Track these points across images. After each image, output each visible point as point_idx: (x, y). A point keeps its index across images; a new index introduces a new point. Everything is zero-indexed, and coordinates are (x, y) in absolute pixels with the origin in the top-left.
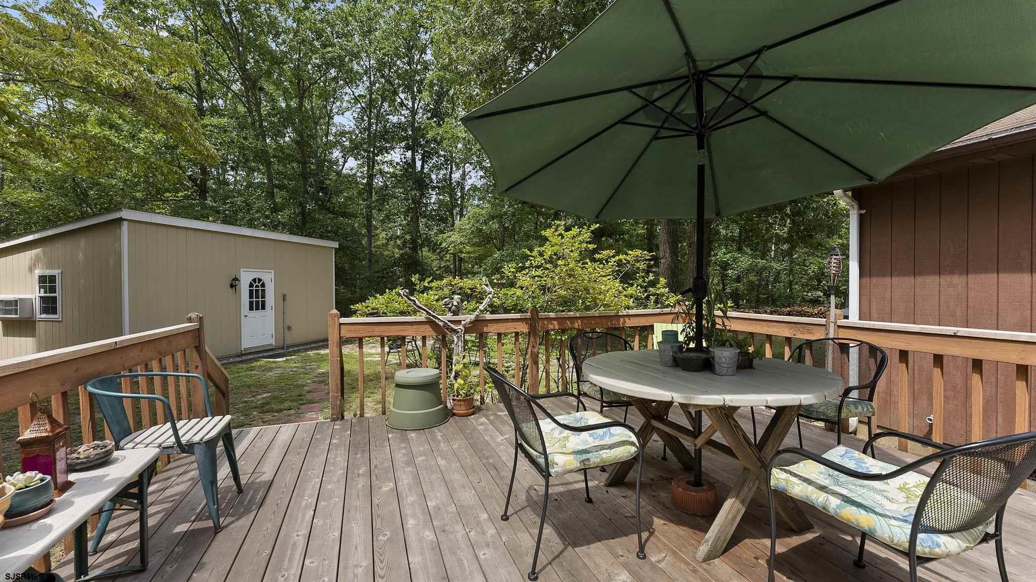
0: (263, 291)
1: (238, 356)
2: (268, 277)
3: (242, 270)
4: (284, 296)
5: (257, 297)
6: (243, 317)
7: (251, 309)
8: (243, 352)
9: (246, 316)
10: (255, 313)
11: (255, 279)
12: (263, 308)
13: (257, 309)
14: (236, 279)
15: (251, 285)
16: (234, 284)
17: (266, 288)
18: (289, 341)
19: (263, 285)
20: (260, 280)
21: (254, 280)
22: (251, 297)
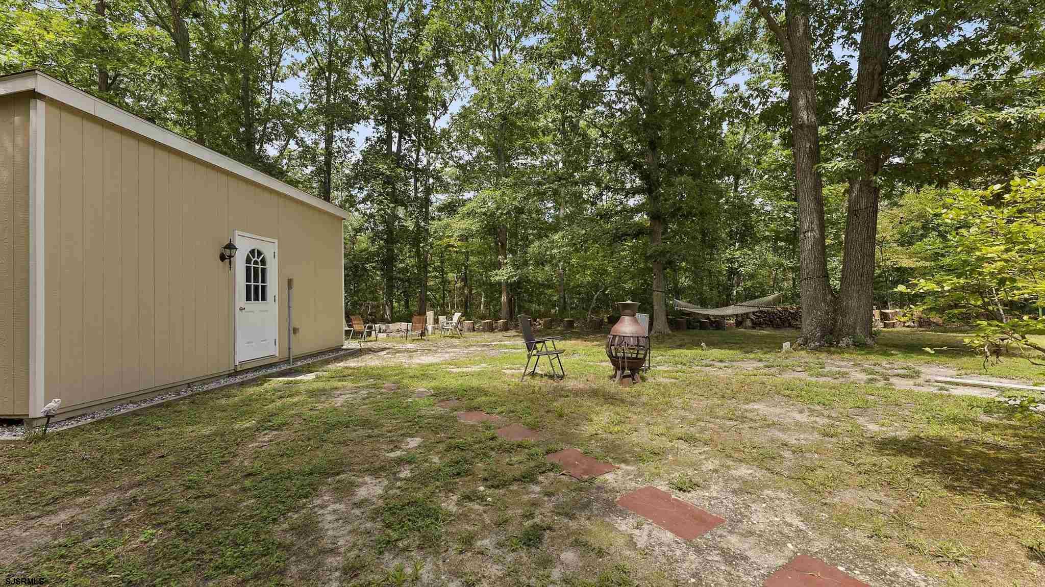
0: (263, 270)
1: (230, 375)
2: (270, 250)
3: (237, 232)
4: (290, 282)
5: (256, 280)
6: (238, 309)
7: (248, 299)
8: (239, 369)
9: (241, 309)
10: (254, 305)
11: (253, 250)
12: (264, 299)
13: (256, 299)
14: (231, 246)
15: (248, 261)
16: (227, 254)
17: (267, 266)
18: (296, 351)
19: (263, 262)
20: (260, 253)
21: (252, 252)
22: (248, 280)
